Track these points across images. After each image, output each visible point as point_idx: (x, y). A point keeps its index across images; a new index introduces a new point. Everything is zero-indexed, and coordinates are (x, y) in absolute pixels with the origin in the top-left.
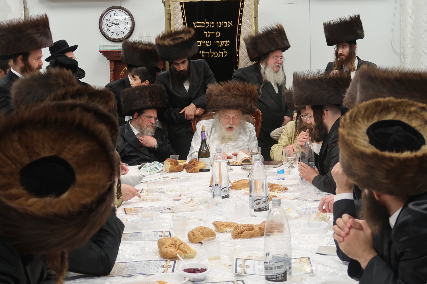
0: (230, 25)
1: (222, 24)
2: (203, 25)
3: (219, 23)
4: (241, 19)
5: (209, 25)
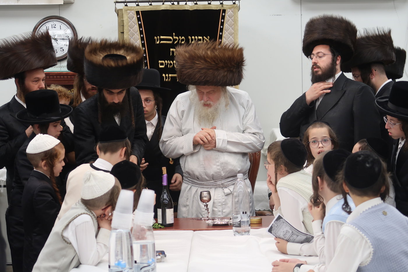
0: (206, 40)
1: (195, 39)
2: (170, 40)
3: (191, 37)
4: (221, 34)
5: (177, 41)
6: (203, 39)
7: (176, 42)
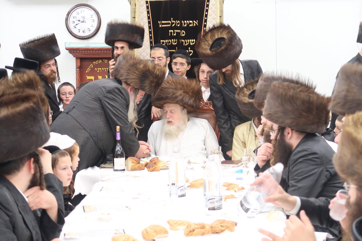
0: (195, 24)
1: (187, 23)
2: (169, 24)
3: (184, 22)
4: (206, 18)
5: (175, 24)
6: (193, 23)
7: (173, 25)
